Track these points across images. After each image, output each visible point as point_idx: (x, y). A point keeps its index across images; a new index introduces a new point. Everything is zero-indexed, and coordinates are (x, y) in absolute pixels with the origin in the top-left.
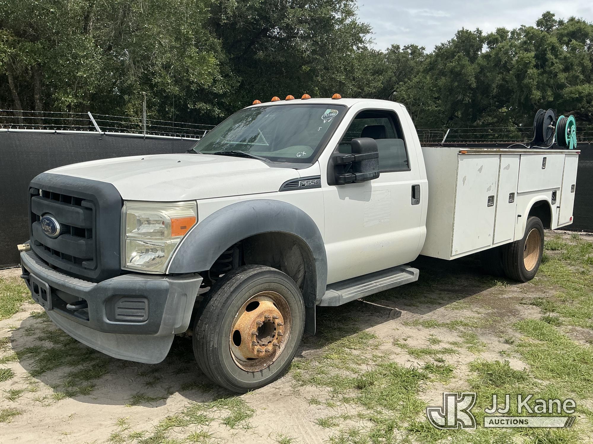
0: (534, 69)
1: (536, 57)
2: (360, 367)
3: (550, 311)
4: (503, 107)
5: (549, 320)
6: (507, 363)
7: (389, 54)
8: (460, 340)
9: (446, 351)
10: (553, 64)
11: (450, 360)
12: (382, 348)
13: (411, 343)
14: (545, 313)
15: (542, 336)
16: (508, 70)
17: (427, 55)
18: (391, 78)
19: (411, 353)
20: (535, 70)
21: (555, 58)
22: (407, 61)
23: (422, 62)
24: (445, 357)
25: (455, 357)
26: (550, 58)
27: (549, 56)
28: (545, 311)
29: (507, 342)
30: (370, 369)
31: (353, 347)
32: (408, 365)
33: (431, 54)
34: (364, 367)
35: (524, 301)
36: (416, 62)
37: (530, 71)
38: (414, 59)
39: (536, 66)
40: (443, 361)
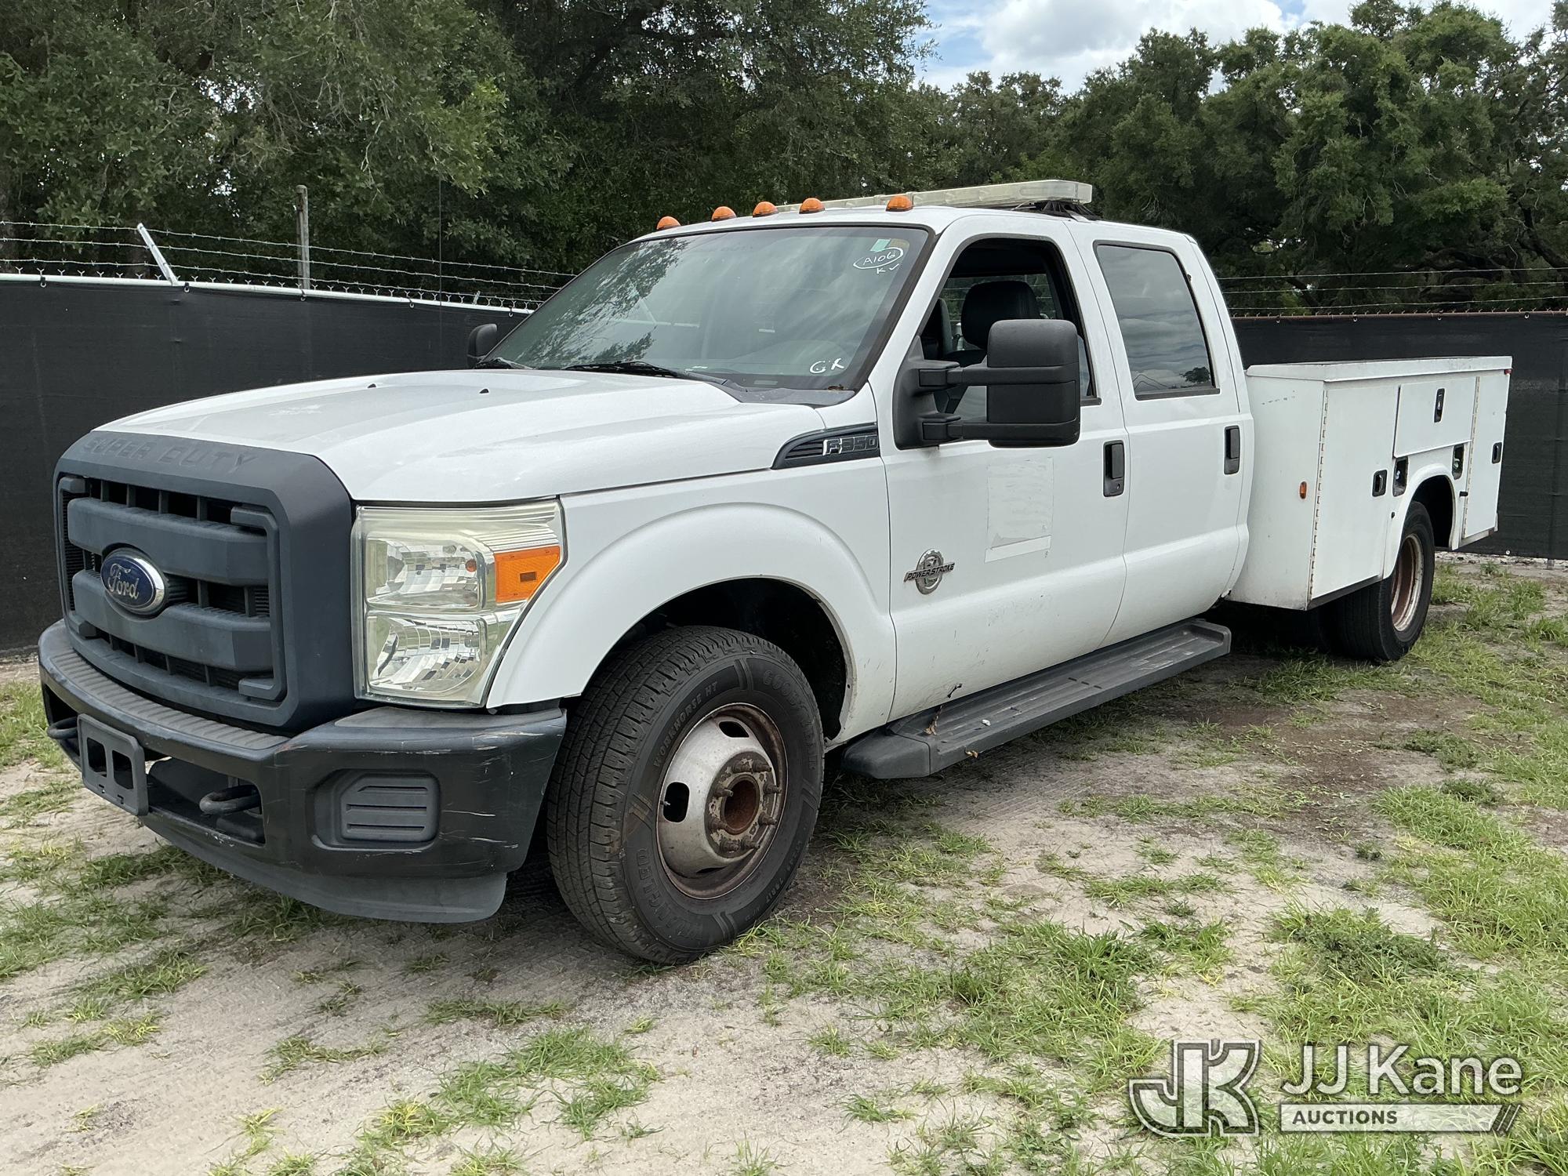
0: (1344, 138)
1: (1351, 104)
2: (953, 937)
3: (1462, 765)
4: (1265, 239)
5: (1465, 793)
6: (1371, 914)
7: (963, 98)
8: (1226, 853)
9: (1195, 885)
10: (1393, 123)
11: (1208, 910)
12: (1010, 879)
13: (1089, 864)
14: (1450, 771)
15: (1452, 834)
16: (1277, 140)
17: (1065, 98)
18: (973, 162)
19: (1095, 891)
20: (1347, 142)
21: (1399, 110)
22: (1013, 114)
23: (1052, 119)
24: (1192, 901)
25: (1224, 902)
26: (1387, 110)
27: (1385, 103)
28: (1449, 766)
29: (1361, 855)
30: (982, 942)
31: (927, 880)
32: (1095, 929)
33: (1076, 99)
34: (966, 939)
35: (1386, 742)
36: (1038, 118)
37: (1333, 143)
38: (1031, 111)
39: (1352, 130)
40: (1188, 913)
